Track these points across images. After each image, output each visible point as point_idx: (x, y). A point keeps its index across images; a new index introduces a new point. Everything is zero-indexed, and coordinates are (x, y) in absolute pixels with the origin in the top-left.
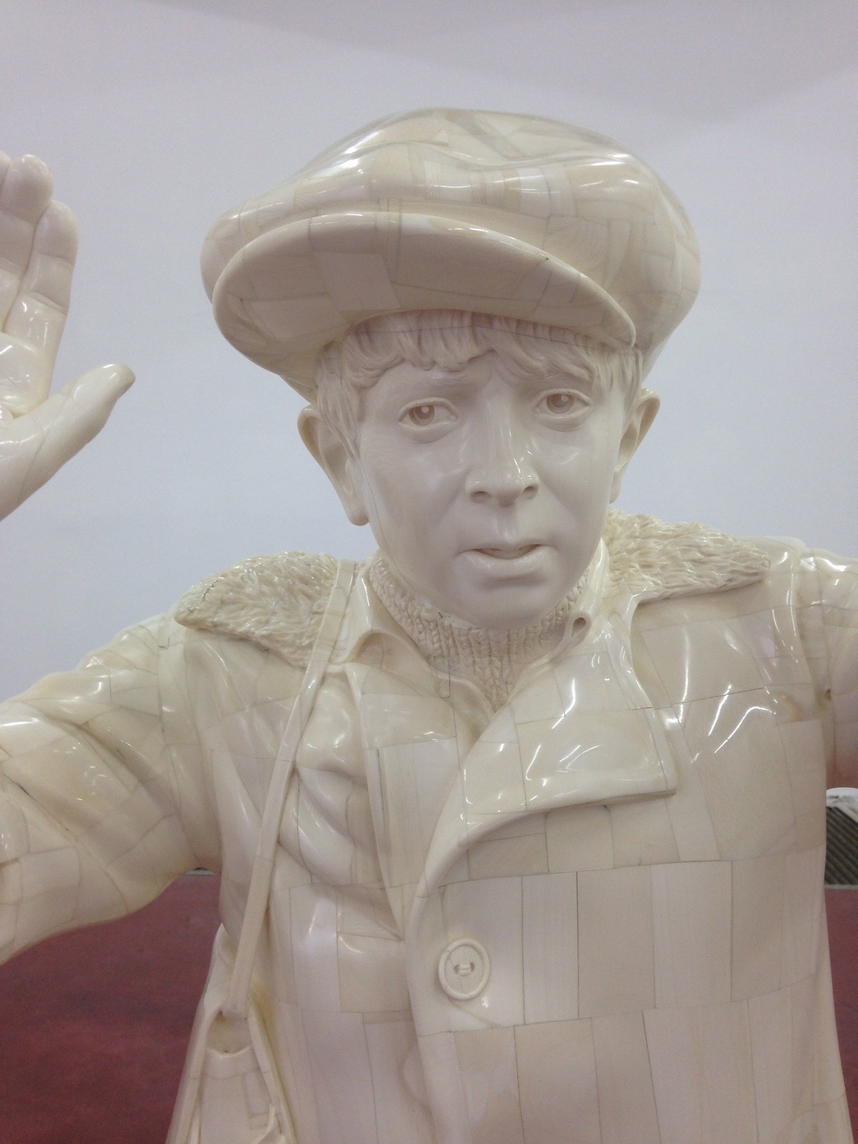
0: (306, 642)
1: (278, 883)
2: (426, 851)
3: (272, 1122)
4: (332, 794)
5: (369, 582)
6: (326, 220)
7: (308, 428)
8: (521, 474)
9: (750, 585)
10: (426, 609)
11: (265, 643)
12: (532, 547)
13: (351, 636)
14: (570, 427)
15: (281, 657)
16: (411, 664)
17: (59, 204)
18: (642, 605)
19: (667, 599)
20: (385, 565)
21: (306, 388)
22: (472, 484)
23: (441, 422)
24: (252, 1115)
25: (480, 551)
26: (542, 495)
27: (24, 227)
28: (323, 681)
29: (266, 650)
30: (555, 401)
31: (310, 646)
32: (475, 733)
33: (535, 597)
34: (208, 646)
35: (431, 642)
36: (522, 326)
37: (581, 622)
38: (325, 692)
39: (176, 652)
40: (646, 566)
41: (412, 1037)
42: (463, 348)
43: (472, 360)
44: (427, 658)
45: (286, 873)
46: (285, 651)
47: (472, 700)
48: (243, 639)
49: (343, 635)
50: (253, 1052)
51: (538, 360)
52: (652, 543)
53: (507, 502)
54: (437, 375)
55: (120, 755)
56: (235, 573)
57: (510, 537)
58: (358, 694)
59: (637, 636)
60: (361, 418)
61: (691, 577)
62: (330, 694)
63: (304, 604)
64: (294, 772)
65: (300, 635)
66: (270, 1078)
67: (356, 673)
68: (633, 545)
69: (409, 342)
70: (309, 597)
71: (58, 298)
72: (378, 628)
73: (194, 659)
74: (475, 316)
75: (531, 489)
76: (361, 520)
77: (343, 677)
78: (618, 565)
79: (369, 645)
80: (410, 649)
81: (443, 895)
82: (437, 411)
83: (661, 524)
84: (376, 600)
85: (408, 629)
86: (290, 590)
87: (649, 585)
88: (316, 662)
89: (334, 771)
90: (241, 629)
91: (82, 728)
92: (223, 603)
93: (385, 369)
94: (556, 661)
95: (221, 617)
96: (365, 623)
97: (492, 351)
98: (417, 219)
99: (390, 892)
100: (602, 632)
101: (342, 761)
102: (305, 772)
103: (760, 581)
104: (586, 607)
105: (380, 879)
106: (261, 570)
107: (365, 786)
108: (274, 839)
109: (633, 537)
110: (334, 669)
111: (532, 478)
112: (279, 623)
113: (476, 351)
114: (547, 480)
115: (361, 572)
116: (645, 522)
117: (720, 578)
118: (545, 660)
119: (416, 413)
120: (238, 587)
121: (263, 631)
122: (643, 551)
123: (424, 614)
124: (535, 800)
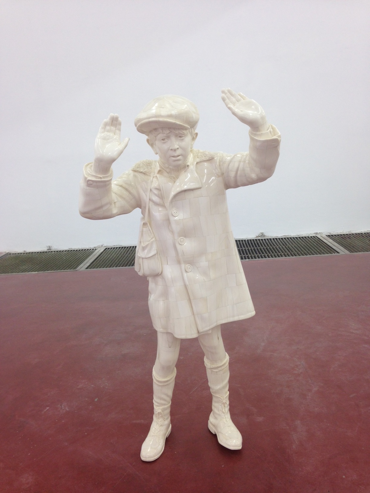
0: (150, 172)
1: (150, 205)
2: (169, 197)
3: (152, 236)
4: (156, 192)
5: (159, 163)
6: (151, 120)
7: (148, 141)
8: (176, 146)
9: (212, 159)
10: (167, 165)
11: (144, 173)
12: (179, 156)
13: (156, 171)
14: (183, 140)
15: (147, 175)
16: (166, 174)
17: (120, 119)
18: (197, 163)
19: (201, 162)
20: (161, 160)
21: (148, 135)
22: (170, 148)
23: (166, 140)
24: (149, 236)
25: (172, 157)
26: (180, 150)
27: (116, 122)
28: (153, 177)
29: (145, 174)
30: (180, 137)
31: (151, 173)
32: (175, 182)
33: (180, 162)
34: (136, 174)
35: (168, 170)
36: (174, 129)
37: (188, 166)
38: (154, 179)
39: (132, 175)
40: (198, 157)
41: (170, 223)
42: (168, 132)
43: (169, 133)
44: (168, 173)
45: (151, 203)
46: (147, 174)
47: (174, 178)
48: (141, 172)
49: (156, 170)
50: (149, 228)
51: (177, 132)
52: (199, 154)
53: (175, 150)
54: (165, 135)
55: (127, 190)
56: (138, 163)
57: (176, 155)
58: (158, 178)
59: (196, 167)
60: (156, 140)
61: (204, 159)
62: (155, 179)
63: (149, 167)
64: (151, 190)
65: (149, 171)
66: (151, 231)
67: (158, 176)
68: (196, 154)
69: (161, 131)
70: (150, 166)
71: (120, 130)
72: (161, 169)
73: (135, 176)
74: (169, 128)
75: (178, 148)
76: (157, 154)
77: (156, 177)
78: (194, 157)
79: (159, 172)
80: (165, 172)
81: (172, 203)
82: (166, 139)
83: (201, 151)
84: (160, 165)
85: (165, 169)
86: (147, 165)
87: (198, 160)
88: (152, 175)
89: (156, 189)
90: (141, 171)
91: (121, 186)
92: (138, 167)
93: (158, 134)
94: (185, 172)
95: (138, 169)
96: (159, 169)
97: (171, 131)
98: (161, 119)
99: (165, 204)
100: (191, 167)
101: (157, 187)
102: (152, 189)
103: (214, 158)
104: (188, 164)
105: (164, 203)
106: (142, 162)
107: (161, 190)
108: (149, 199)
109: (196, 153)
110: (155, 176)
111: (178, 147)
112: (146, 170)
113: (169, 132)
114: (180, 147)
115: (157, 162)
116: (199, 151)
117: (208, 158)
118: (184, 171)
119: (163, 140)
120: (139, 165)
121: (144, 171)
122: (197, 155)
123: (167, 166)
124: (183, 189)
